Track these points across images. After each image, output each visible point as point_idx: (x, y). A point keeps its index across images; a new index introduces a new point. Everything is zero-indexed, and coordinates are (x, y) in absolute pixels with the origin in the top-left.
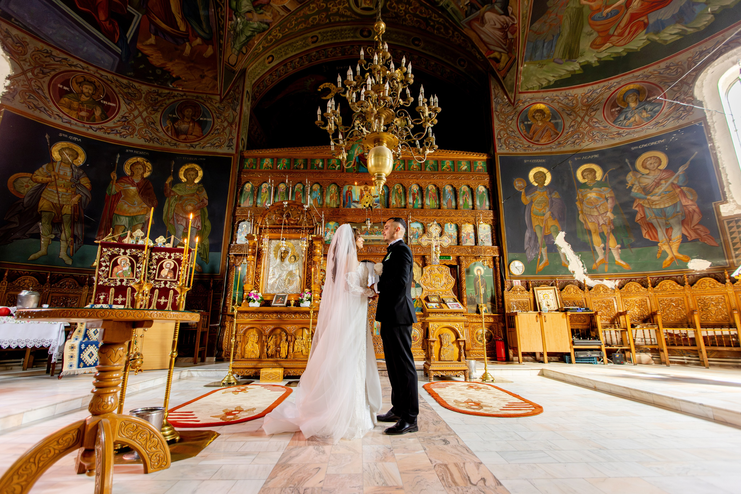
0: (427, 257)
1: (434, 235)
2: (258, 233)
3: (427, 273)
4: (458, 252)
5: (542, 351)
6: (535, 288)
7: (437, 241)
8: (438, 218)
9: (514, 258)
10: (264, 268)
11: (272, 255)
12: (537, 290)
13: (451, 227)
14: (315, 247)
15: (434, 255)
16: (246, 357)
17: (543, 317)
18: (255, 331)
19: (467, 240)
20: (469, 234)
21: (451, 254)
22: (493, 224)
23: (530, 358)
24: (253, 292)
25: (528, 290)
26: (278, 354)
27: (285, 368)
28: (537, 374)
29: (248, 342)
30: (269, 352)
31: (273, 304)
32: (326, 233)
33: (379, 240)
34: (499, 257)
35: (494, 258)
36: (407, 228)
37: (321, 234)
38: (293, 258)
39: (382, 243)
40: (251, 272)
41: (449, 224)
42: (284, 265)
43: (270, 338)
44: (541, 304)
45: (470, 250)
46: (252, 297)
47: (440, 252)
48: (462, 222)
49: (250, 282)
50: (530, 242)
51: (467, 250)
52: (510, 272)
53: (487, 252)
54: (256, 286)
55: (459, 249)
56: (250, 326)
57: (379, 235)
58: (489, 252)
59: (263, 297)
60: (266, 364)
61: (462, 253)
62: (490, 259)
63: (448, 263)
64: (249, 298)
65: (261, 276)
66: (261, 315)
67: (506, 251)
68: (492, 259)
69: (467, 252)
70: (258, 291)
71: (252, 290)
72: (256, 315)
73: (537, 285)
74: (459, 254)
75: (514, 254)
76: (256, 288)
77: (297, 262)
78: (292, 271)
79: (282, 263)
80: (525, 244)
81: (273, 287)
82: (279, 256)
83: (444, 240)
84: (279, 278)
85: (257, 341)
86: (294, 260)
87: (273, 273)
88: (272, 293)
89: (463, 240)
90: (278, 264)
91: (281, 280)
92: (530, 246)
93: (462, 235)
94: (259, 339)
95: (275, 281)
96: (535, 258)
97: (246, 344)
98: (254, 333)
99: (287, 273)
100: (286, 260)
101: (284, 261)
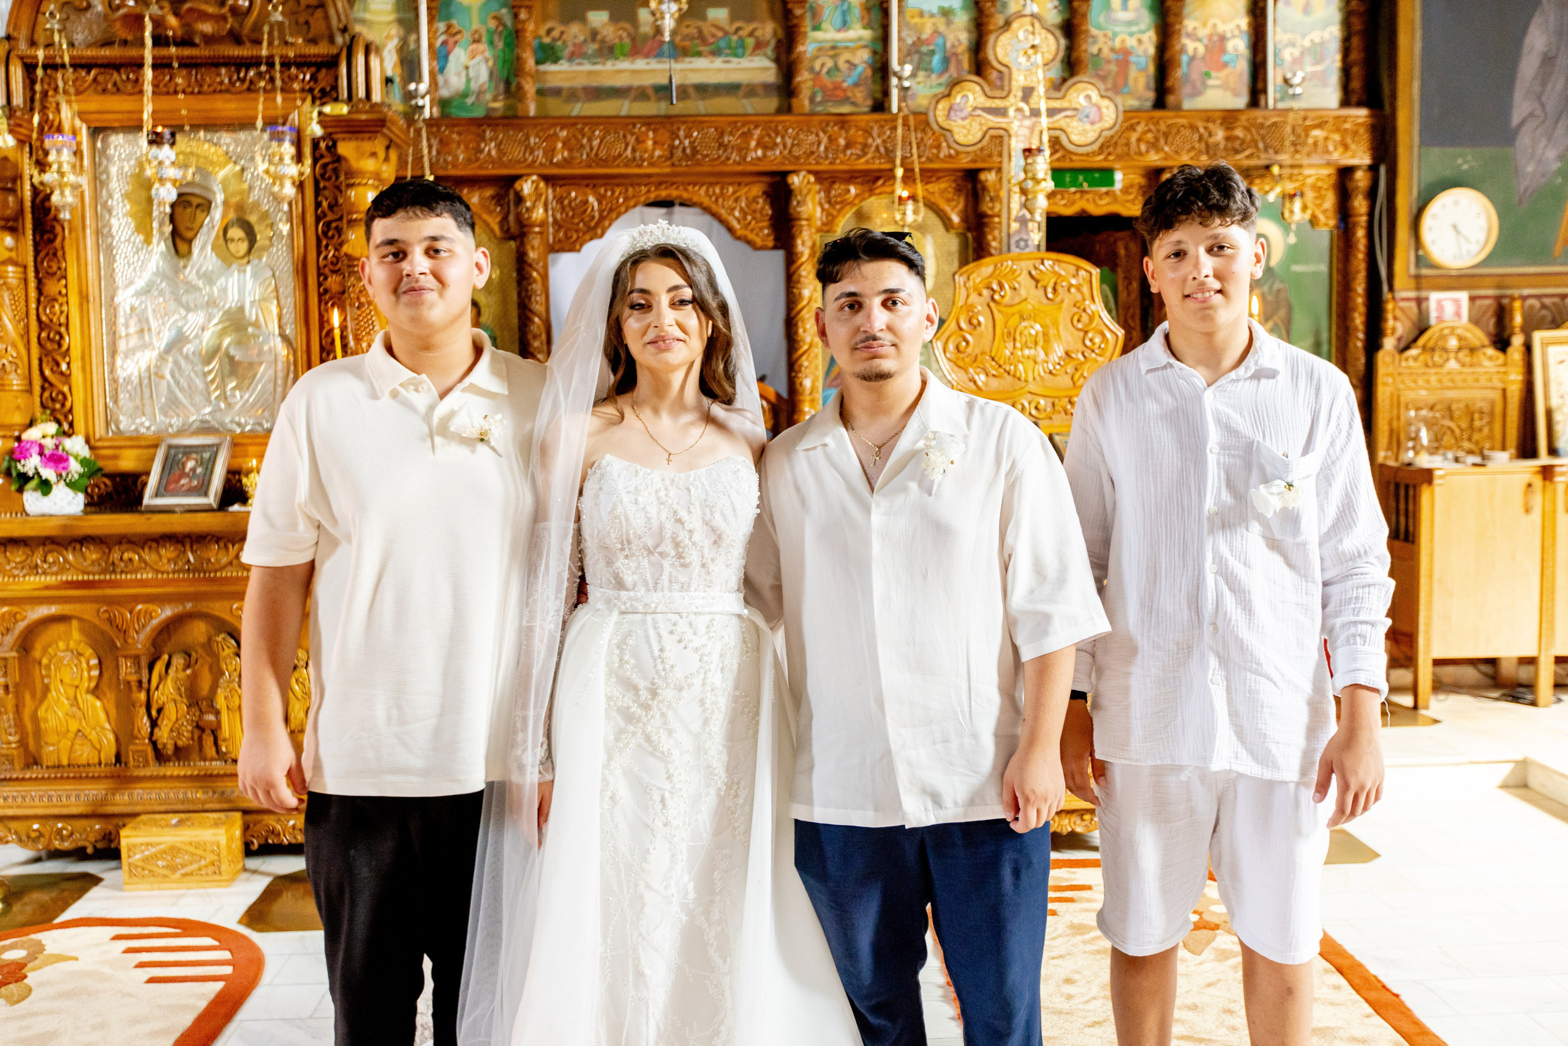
0: (989, 177)
1: (1019, 80)
2: (18, 100)
3: (974, 298)
4: (1154, 145)
5: (1529, 652)
6: (1538, 336)
7: (1035, 113)
9: (1448, 173)
10: (84, 298)
11: (121, 222)
12: (1545, 344)
13: (1124, 6)
14: (350, 174)
15: (1016, 200)
16: (49, 760)
17: (1561, 489)
18: (76, 635)
19: (1207, 75)
20: (1223, 39)
21: (1120, 157)
23: (1470, 674)
24: (32, 434)
25: (1502, 343)
26: (208, 740)
27: (246, 812)
28: (1499, 779)
29: (46, 689)
30: (163, 734)
31: (148, 500)
32: (441, 56)
33: (732, 89)
34: (1373, 169)
35: (1345, 173)
36: (886, 13)
37: (376, 97)
38: (236, 233)
39: (748, 106)
42: (190, 273)
43: (159, 667)
44: (1558, 417)
45: (1220, 135)
46: (32, 464)
47: (1049, 185)
49: (16, 382)
50: (1544, 84)
51: (1206, 135)
52: (1421, 253)
53: (1310, 141)
54: (53, 400)
55: (1163, 127)
56: (44, 611)
57: (736, 55)
58: (1321, 143)
59: (97, 457)
60: (153, 796)
61: (1177, 152)
62: (1320, 184)
63: (1097, 205)
64: (19, 466)
65: (73, 340)
66: (94, 556)
67: (1411, 139)
68: (1332, 180)
69: (1207, 146)
70: (66, 426)
71: (31, 424)
72: (70, 557)
73: (1549, 318)
74: (1161, 155)
75: (1450, 150)
76: (53, 411)
77: (260, 258)
78: (241, 309)
79: (182, 263)
80: (1519, 94)
81: (147, 402)
82: (161, 224)
83: (1076, 109)
84: (174, 351)
85: (93, 684)
86: (244, 247)
87: (140, 321)
88: (143, 430)
89: (1187, 76)
90: (157, 273)
91: (186, 357)
92: (1543, 106)
93: (1183, 50)
94: (101, 674)
95: (156, 366)
96: (1559, 172)
97: (42, 701)
98: (72, 644)
99: (216, 320)
100: (203, 248)
101: (190, 252)
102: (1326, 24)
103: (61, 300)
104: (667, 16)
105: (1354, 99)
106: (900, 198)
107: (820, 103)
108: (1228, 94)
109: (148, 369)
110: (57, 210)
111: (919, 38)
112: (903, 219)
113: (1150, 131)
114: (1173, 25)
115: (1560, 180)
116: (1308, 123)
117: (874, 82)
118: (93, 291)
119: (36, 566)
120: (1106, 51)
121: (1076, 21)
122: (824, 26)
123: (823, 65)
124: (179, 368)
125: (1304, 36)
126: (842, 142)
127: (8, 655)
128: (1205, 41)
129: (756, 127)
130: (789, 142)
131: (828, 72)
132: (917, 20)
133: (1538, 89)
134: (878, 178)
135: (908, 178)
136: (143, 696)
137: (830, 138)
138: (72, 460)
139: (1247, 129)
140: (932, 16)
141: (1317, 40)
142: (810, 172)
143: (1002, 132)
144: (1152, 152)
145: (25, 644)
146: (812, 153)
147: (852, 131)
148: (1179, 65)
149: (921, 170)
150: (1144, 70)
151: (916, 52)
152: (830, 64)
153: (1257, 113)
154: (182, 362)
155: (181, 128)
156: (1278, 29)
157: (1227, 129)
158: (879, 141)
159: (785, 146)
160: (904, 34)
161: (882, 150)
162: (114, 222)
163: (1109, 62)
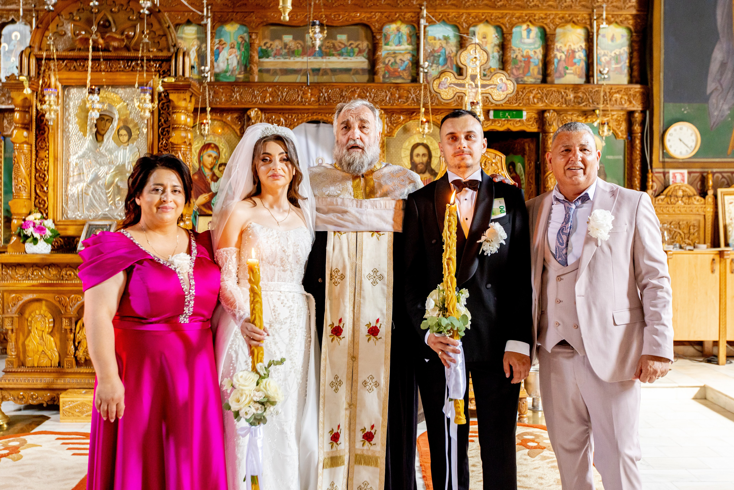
1: (470, 72)
2: (33, 74)
4: (541, 100)
5: (715, 337)
7: (477, 86)
8: (496, 13)
9: (676, 114)
10: (56, 159)
11: (73, 126)
12: (723, 195)
13: (528, 37)
14: (174, 107)
16: (29, 363)
17: (729, 261)
18: (44, 308)
19: (565, 69)
20: (574, 52)
21: (525, 105)
22: (636, 25)
24: (30, 218)
25: (703, 194)
28: (692, 396)
29: (30, 331)
30: (81, 353)
32: (216, 54)
33: (348, 71)
34: (643, 112)
35: (630, 114)
36: (418, 38)
37: (187, 74)
38: (123, 132)
39: (356, 78)
40: (23, 170)
41: (524, 26)
42: (102, 149)
43: (80, 323)
46: (30, 231)
48: (557, 21)
49: (24, 195)
50: (722, 75)
51: (565, 95)
52: (665, 151)
53: (614, 99)
54: (40, 203)
55: (545, 91)
56: (31, 296)
57: (350, 56)
58: (619, 100)
59: (58, 229)
60: (75, 381)
61: (551, 103)
62: (619, 118)
63: (515, 126)
64: (24, 232)
65: (50, 177)
66: (54, 273)
67: (660, 98)
68: (625, 117)
69: (565, 99)
70: (45, 215)
71: (30, 214)
72: (44, 273)
73: (726, 182)
74: (544, 104)
75: (678, 104)
76: (40, 208)
77: (133, 143)
78: (124, 165)
79: (99, 145)
80: (710, 80)
81: (81, 205)
82: (91, 128)
83: (496, 85)
84: (94, 183)
85: (50, 330)
86: (126, 138)
87: (79, 169)
88: (78, 218)
89: (557, 69)
90: (88, 149)
91: (99, 186)
92: (721, 85)
93: (555, 56)
94: (54, 326)
95: (85, 190)
96: (729, 115)
97: (27, 337)
98: (42, 312)
99: (112, 170)
100: (108, 139)
101: (103, 140)
102: (622, 46)
103: (46, 159)
104: (318, 39)
105: (634, 81)
106: (422, 121)
107: (388, 78)
108: (576, 77)
109: (82, 191)
110: (47, 120)
111: (433, 50)
112: (423, 131)
113: (539, 93)
114: (550, 45)
115: (730, 119)
116: (613, 91)
117: (413, 69)
118: (60, 156)
119: (29, 276)
120: (519, 57)
121: (505, 43)
122: (390, 43)
123: (389, 61)
124: (95, 191)
125: (611, 52)
126: (397, 96)
127: (14, 316)
128: (566, 53)
129: (358, 88)
130: (373, 95)
131: (392, 64)
132: (433, 41)
133: (719, 77)
134: (414, 112)
135: (426, 113)
136: (72, 336)
137: (391, 94)
138: (47, 229)
139: (583, 92)
140: (439, 39)
141: (618, 53)
142: (382, 109)
143: (462, 94)
144: (540, 103)
145: (21, 312)
146: (383, 100)
147: (402, 91)
148: (553, 64)
149: (432, 109)
150: (536, 65)
151: (432, 56)
152: (392, 60)
153: (589, 87)
154: (97, 188)
155: (102, 86)
156: (599, 48)
157: (575, 93)
158: (414, 96)
159: (371, 97)
160: (426, 48)
161: (415, 100)
162: (70, 126)
163: (521, 61)
